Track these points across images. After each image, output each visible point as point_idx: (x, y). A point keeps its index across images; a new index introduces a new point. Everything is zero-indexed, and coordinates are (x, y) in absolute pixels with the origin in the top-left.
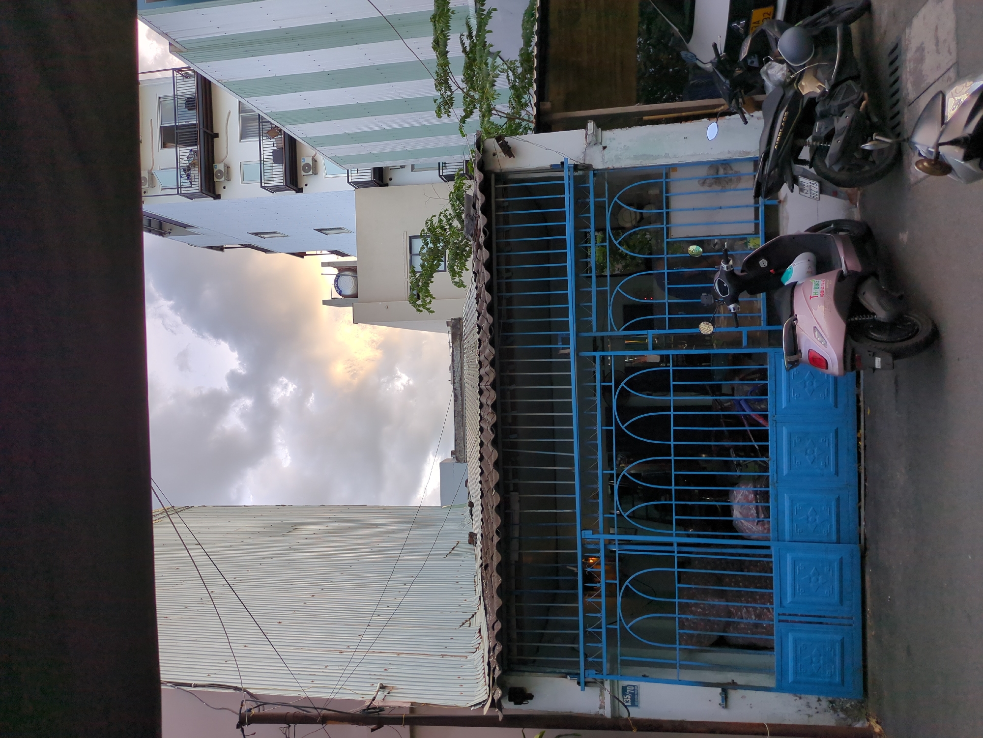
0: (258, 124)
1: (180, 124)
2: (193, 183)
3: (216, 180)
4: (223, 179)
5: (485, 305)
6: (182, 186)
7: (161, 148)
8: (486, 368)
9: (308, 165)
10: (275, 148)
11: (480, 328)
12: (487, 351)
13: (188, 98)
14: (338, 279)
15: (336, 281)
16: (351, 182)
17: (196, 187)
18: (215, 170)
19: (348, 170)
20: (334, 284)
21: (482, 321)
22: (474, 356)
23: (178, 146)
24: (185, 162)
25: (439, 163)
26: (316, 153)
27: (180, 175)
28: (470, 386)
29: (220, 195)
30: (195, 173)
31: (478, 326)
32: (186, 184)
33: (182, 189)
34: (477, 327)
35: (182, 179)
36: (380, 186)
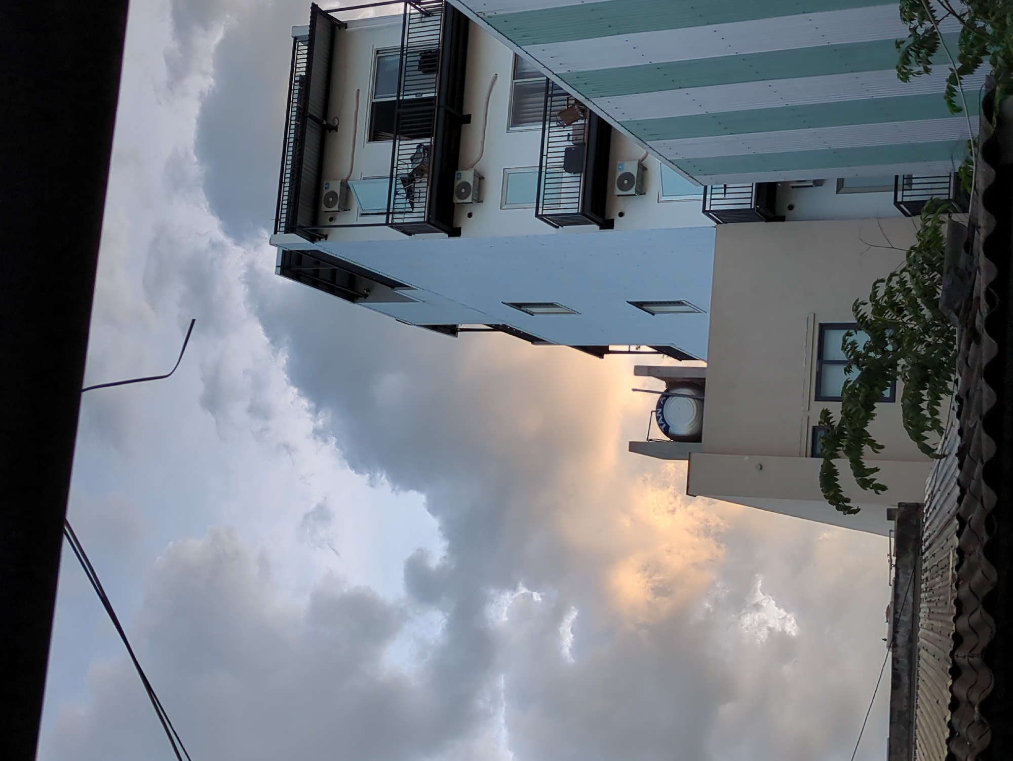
0: (543, 99)
1: (405, 98)
2: (416, 205)
3: (457, 200)
4: (469, 200)
5: (979, 469)
6: (396, 211)
7: (370, 141)
8: (973, 616)
9: (628, 176)
10: (571, 143)
11: (963, 522)
12: (978, 574)
13: (425, 52)
14: (664, 402)
15: (660, 405)
16: (710, 211)
17: (419, 214)
18: (457, 183)
19: (706, 188)
20: (656, 412)
21: (969, 509)
22: (944, 586)
23: (398, 137)
24: (406, 166)
25: (897, 177)
26: (647, 153)
27: (396, 189)
28: (931, 657)
29: (459, 229)
30: (422, 187)
31: (959, 518)
32: (403, 206)
33: (396, 216)
34: (956, 522)
35: (397, 197)
36: (768, 220)
